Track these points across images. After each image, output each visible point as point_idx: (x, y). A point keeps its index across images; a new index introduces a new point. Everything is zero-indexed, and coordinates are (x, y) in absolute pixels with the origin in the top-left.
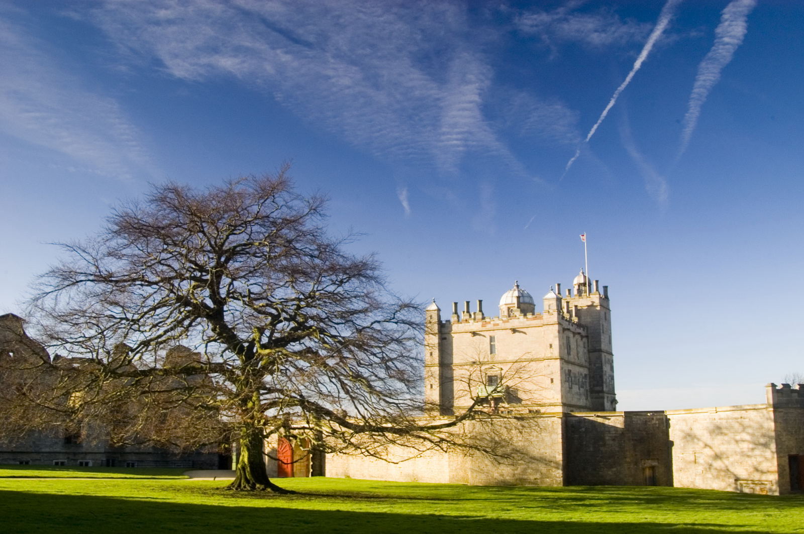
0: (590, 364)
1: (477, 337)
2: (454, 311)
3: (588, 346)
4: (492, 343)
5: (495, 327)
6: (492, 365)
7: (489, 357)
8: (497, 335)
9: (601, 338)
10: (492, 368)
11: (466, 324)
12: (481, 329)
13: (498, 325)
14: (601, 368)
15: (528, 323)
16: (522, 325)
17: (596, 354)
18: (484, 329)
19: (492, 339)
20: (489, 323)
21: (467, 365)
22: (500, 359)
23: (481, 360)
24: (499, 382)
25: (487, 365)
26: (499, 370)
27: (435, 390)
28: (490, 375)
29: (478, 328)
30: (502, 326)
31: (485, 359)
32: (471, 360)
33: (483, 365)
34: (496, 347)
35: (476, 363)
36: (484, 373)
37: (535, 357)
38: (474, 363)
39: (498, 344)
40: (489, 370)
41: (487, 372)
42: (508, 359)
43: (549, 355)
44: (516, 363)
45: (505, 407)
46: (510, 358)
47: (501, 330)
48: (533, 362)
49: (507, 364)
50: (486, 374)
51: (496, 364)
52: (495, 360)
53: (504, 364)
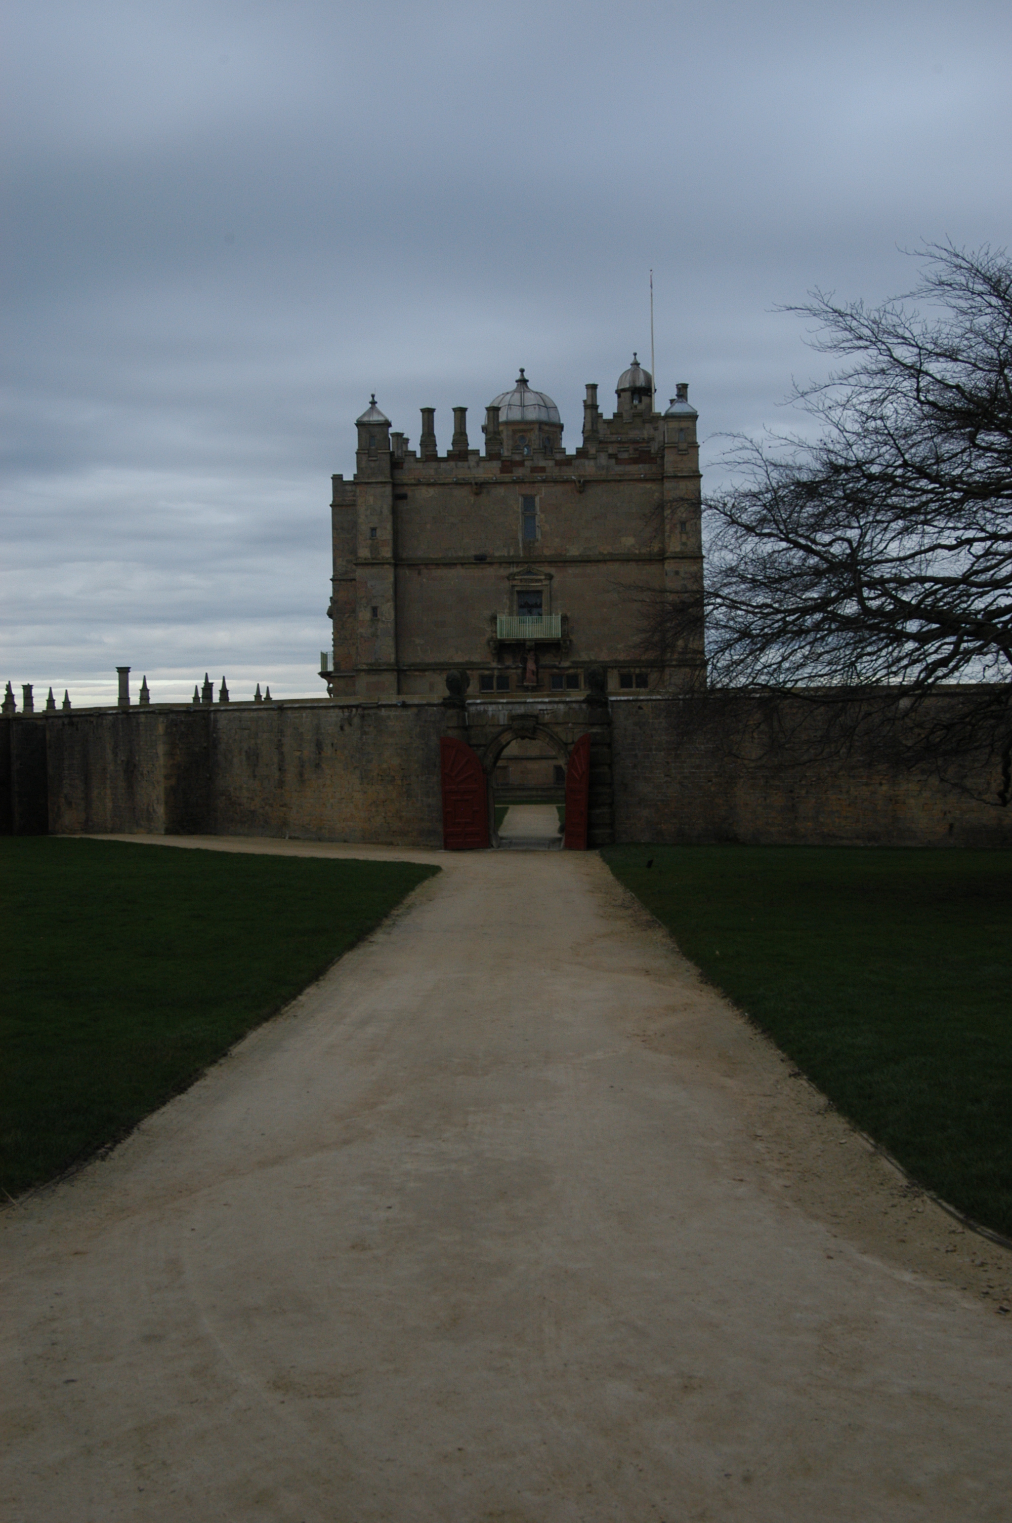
1: (488, 497)
4: (528, 514)
5: (536, 476)
7: (519, 549)
8: (542, 495)
10: (529, 572)
11: (460, 464)
12: (499, 477)
13: (543, 469)
15: (619, 469)
16: (603, 474)
18: (507, 477)
19: (528, 504)
20: (521, 464)
21: (462, 564)
22: (547, 552)
23: (497, 554)
24: (545, 607)
25: (515, 565)
26: (545, 579)
27: (383, 622)
28: (524, 589)
29: (490, 476)
30: (554, 474)
31: (509, 552)
32: (472, 553)
33: (504, 565)
34: (537, 524)
35: (485, 559)
36: (506, 585)
37: (637, 552)
38: (481, 560)
39: (542, 516)
40: (520, 577)
41: (515, 583)
42: (568, 554)
43: (678, 549)
44: (589, 564)
45: (560, 666)
46: (574, 551)
47: (553, 484)
48: (631, 563)
49: (567, 564)
50: (512, 586)
51: (538, 565)
52: (536, 554)
53: (558, 564)
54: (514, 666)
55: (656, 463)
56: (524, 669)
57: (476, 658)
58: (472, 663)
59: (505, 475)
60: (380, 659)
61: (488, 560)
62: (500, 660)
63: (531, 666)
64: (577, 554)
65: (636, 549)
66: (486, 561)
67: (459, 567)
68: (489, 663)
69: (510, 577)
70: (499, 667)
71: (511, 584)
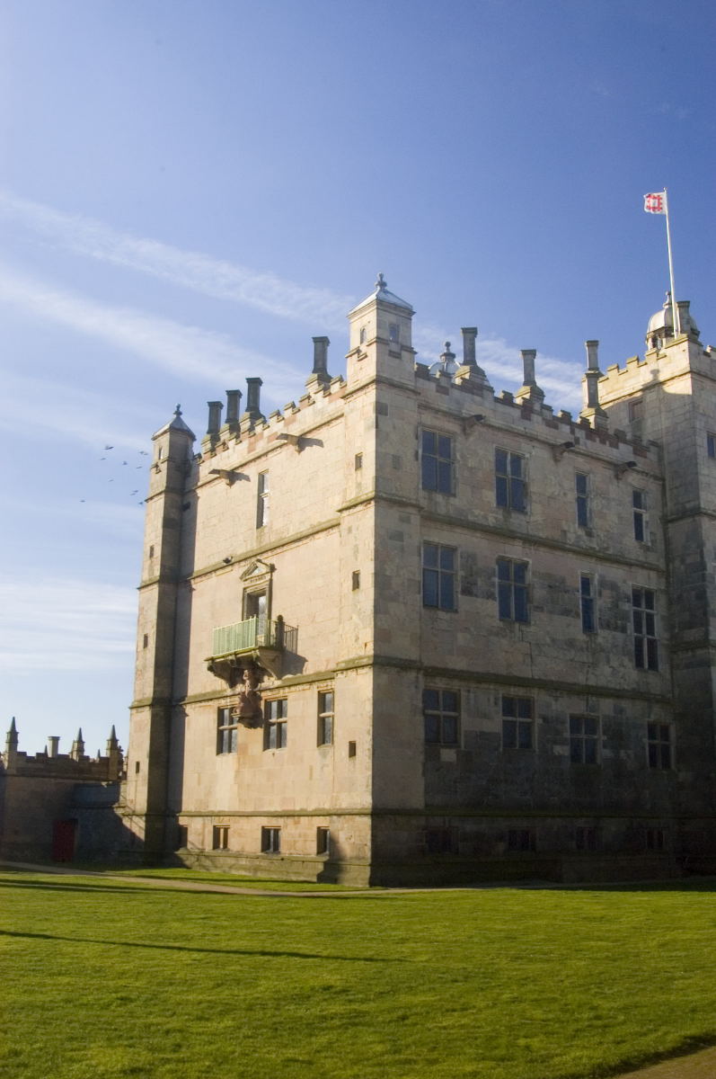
0: (669, 558)
1: (237, 486)
3: (664, 505)
5: (269, 446)
6: (248, 562)
8: (272, 467)
9: (697, 473)
10: (256, 568)
11: (224, 454)
12: (245, 459)
13: (275, 436)
14: (703, 566)
17: (685, 524)
18: (251, 456)
19: (262, 484)
20: (261, 435)
21: (215, 571)
22: (274, 537)
23: (239, 551)
26: (267, 573)
27: (150, 650)
28: (254, 589)
29: (240, 459)
31: (248, 545)
32: (223, 555)
33: (241, 563)
34: (268, 505)
35: (230, 561)
36: (241, 588)
38: (228, 562)
39: (272, 493)
40: (249, 576)
41: (246, 584)
42: (287, 535)
43: (353, 496)
44: (300, 543)
45: (273, 687)
46: (292, 530)
47: (280, 450)
49: (285, 548)
50: (245, 589)
51: (265, 555)
52: (264, 543)
53: (279, 550)
58: (215, 692)
59: (250, 454)
60: (145, 694)
62: (232, 683)
63: (247, 690)
64: (294, 532)
66: (231, 563)
67: (214, 574)
68: (224, 691)
69: (244, 577)
70: (231, 694)
71: (244, 586)
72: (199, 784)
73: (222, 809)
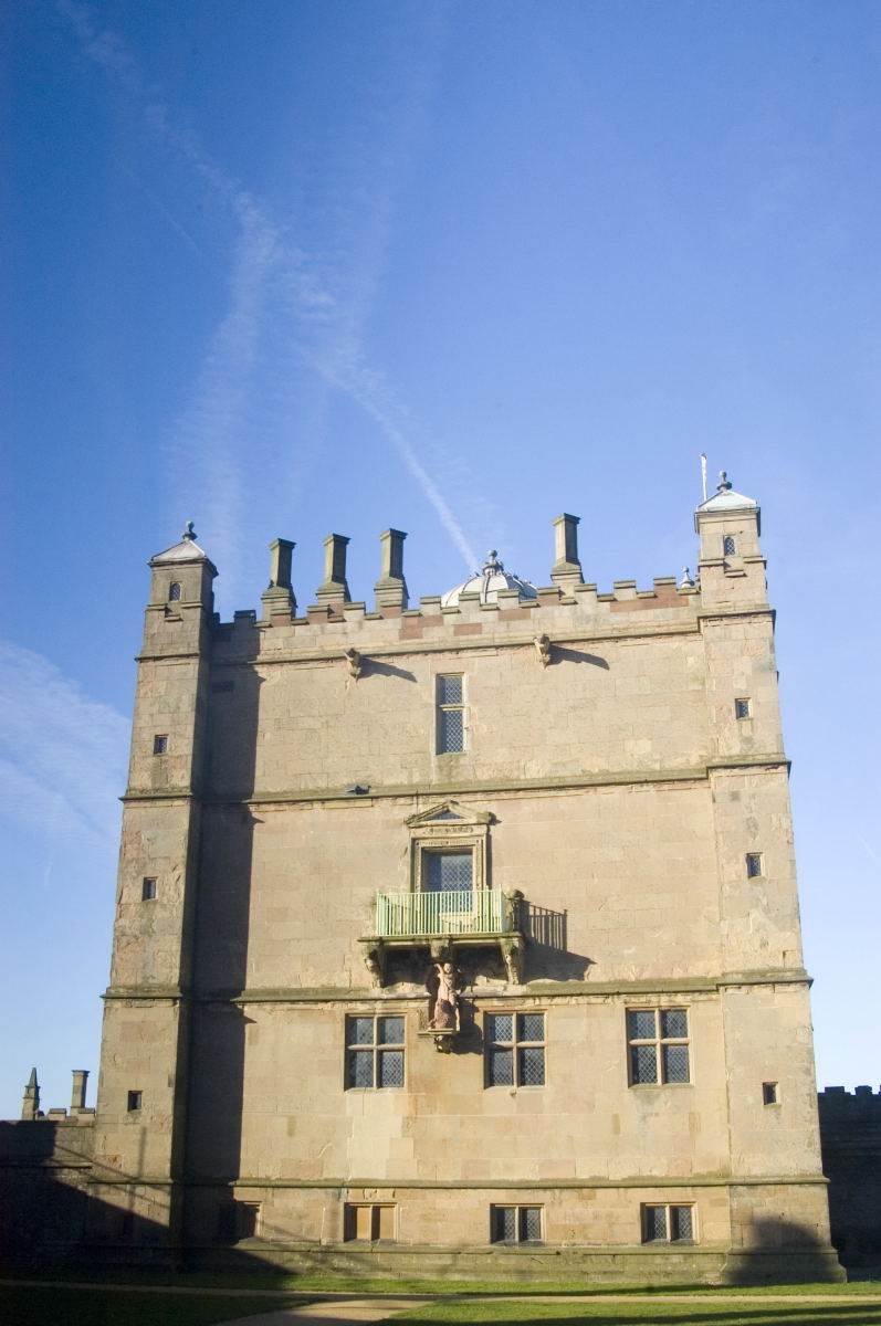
1: (376, 681)
2: (275, 577)
4: (447, 708)
5: (464, 640)
6: (442, 800)
7: (429, 770)
8: (473, 672)
10: (445, 813)
11: (330, 626)
12: (397, 646)
13: (477, 628)
15: (618, 618)
16: (588, 630)
18: (411, 645)
19: (447, 689)
20: (438, 620)
21: (323, 801)
22: (484, 775)
23: (390, 781)
24: (476, 878)
25: (421, 800)
26: (479, 824)
27: (163, 906)
28: (437, 843)
29: (382, 644)
30: (496, 635)
31: (411, 775)
32: (344, 781)
33: (402, 801)
34: (465, 725)
35: (366, 792)
36: (405, 836)
37: (657, 767)
38: (360, 792)
39: (475, 710)
40: (429, 823)
41: (419, 833)
42: (522, 777)
43: (736, 751)
44: (563, 793)
45: (505, 994)
46: (535, 771)
47: (493, 652)
48: (645, 787)
49: (521, 794)
50: (414, 840)
51: (465, 797)
52: (461, 779)
53: (504, 795)
54: (413, 996)
55: (687, 605)
56: (433, 999)
57: (341, 981)
58: (334, 990)
59: (408, 641)
60: (154, 978)
61: (373, 792)
62: (388, 980)
63: (444, 993)
64: (541, 775)
65: (656, 761)
66: (370, 795)
67: (317, 806)
68: (367, 990)
69: (413, 821)
70: (385, 996)
71: (412, 835)
72: (291, 1133)
73: (365, 1176)
